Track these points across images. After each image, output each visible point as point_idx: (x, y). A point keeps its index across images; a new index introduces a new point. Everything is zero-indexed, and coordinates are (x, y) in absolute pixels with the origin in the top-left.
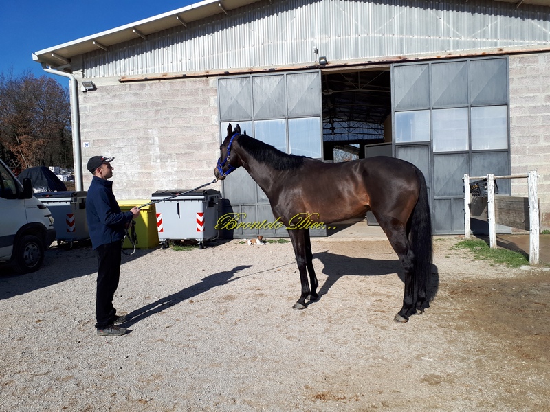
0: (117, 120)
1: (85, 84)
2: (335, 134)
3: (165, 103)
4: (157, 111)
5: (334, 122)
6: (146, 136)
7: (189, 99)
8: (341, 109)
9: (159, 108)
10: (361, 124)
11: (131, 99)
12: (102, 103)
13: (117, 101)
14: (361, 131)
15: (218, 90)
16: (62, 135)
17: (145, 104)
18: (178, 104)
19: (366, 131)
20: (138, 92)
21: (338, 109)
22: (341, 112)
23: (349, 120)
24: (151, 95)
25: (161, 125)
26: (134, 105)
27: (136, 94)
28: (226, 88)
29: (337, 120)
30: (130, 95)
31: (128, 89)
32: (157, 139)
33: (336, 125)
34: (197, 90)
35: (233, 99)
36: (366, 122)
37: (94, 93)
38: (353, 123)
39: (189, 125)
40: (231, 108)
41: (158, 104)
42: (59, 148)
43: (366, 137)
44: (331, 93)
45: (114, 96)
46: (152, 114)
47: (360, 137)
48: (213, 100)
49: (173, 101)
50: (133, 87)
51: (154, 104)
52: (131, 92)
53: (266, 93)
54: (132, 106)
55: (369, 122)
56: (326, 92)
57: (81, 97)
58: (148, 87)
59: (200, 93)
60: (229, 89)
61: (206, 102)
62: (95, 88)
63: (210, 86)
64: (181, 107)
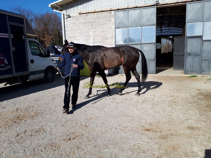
0: (78, 29)
1: (67, 15)
2: (162, 32)
3: (95, 22)
4: (92, 25)
5: (162, 27)
6: (88, 35)
7: (104, 20)
8: (165, 22)
9: (93, 24)
10: (174, 28)
11: (83, 20)
12: (73, 22)
13: (78, 22)
14: (173, 31)
15: (115, 16)
16: (59, 34)
17: (88, 22)
18: (100, 22)
19: (175, 31)
20: (85, 18)
21: (164, 22)
22: (165, 23)
23: (169, 26)
24: (90, 19)
25: (94, 30)
26: (84, 23)
27: (85, 19)
28: (118, 15)
29: (163, 26)
30: (82, 19)
31: (82, 17)
32: (92, 36)
33: (163, 29)
34: (107, 16)
35: (121, 20)
36: (176, 27)
37: (70, 19)
38: (170, 28)
39: (103, 30)
40: (119, 23)
41: (92, 22)
42: (58, 39)
43: (176, 34)
44: (161, 16)
45: (77, 20)
46: (90, 26)
47: (173, 33)
48: (113, 20)
49: (98, 21)
50: (84, 16)
51: (91, 22)
52: (83, 18)
53: (133, 17)
54: (83, 23)
55: (177, 27)
56: (159, 15)
57: (65, 20)
58: (89, 16)
59: (108, 17)
60: (119, 15)
61: (110, 21)
62: (70, 17)
63: (112, 14)
64: (101, 23)
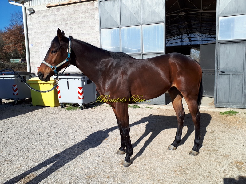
0: (46, 30)
1: (29, 10)
3: (70, 19)
7: (83, 16)
11: (53, 17)
12: (38, 21)
13: (45, 19)
15: (99, 9)
17: (60, 20)
20: (56, 13)
24: (63, 15)
26: (55, 21)
28: (104, 7)
31: (51, 12)
37: (34, 15)
41: (67, 20)
45: (44, 16)
46: (64, 26)
48: (97, 15)
49: (75, 17)
50: (53, 10)
57: (28, 17)
58: (61, 10)
59: (89, 11)
62: (34, 12)
63: (95, 6)
64: (79, 21)
